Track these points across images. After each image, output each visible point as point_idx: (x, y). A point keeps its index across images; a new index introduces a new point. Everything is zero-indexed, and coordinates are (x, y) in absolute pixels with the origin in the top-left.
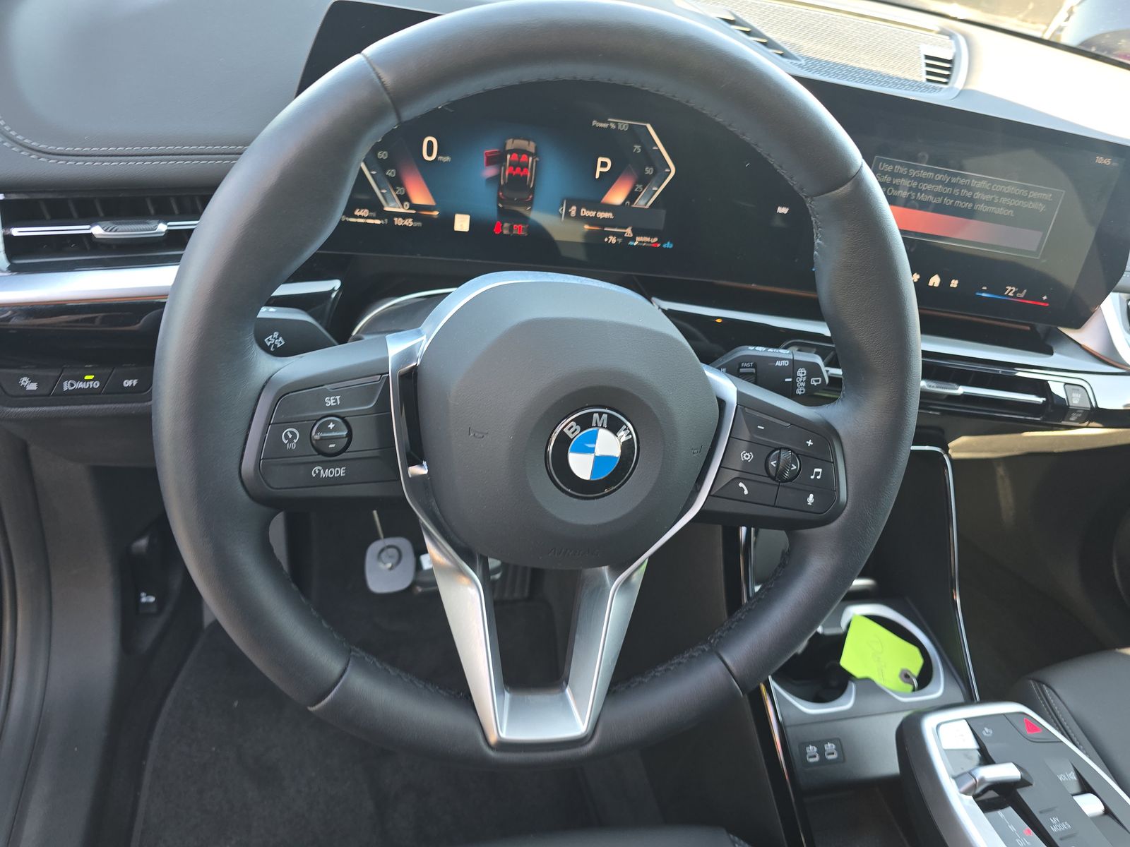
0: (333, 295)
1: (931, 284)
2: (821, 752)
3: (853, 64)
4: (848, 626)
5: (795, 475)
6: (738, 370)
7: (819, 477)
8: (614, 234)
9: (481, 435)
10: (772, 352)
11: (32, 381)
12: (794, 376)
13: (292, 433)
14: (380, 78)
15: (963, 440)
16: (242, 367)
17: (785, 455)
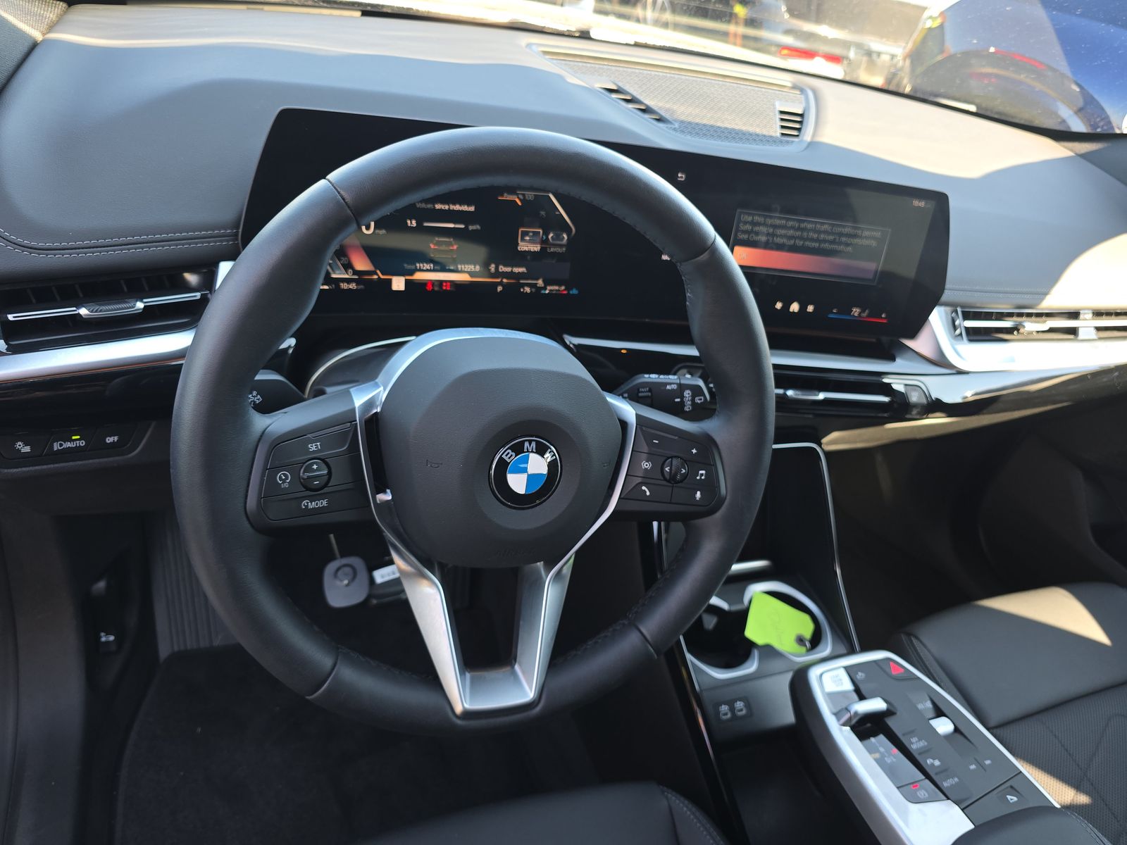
0: (291, 351)
1: (791, 310)
2: (732, 709)
3: (719, 124)
4: (750, 602)
5: (685, 476)
6: (638, 395)
7: (703, 478)
8: (528, 285)
9: (436, 466)
10: (663, 379)
11: (26, 445)
12: (682, 397)
13: (284, 474)
14: (344, 199)
15: (835, 435)
16: (242, 425)
17: (675, 462)
